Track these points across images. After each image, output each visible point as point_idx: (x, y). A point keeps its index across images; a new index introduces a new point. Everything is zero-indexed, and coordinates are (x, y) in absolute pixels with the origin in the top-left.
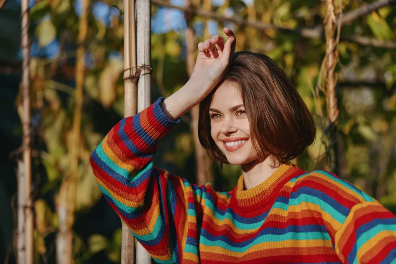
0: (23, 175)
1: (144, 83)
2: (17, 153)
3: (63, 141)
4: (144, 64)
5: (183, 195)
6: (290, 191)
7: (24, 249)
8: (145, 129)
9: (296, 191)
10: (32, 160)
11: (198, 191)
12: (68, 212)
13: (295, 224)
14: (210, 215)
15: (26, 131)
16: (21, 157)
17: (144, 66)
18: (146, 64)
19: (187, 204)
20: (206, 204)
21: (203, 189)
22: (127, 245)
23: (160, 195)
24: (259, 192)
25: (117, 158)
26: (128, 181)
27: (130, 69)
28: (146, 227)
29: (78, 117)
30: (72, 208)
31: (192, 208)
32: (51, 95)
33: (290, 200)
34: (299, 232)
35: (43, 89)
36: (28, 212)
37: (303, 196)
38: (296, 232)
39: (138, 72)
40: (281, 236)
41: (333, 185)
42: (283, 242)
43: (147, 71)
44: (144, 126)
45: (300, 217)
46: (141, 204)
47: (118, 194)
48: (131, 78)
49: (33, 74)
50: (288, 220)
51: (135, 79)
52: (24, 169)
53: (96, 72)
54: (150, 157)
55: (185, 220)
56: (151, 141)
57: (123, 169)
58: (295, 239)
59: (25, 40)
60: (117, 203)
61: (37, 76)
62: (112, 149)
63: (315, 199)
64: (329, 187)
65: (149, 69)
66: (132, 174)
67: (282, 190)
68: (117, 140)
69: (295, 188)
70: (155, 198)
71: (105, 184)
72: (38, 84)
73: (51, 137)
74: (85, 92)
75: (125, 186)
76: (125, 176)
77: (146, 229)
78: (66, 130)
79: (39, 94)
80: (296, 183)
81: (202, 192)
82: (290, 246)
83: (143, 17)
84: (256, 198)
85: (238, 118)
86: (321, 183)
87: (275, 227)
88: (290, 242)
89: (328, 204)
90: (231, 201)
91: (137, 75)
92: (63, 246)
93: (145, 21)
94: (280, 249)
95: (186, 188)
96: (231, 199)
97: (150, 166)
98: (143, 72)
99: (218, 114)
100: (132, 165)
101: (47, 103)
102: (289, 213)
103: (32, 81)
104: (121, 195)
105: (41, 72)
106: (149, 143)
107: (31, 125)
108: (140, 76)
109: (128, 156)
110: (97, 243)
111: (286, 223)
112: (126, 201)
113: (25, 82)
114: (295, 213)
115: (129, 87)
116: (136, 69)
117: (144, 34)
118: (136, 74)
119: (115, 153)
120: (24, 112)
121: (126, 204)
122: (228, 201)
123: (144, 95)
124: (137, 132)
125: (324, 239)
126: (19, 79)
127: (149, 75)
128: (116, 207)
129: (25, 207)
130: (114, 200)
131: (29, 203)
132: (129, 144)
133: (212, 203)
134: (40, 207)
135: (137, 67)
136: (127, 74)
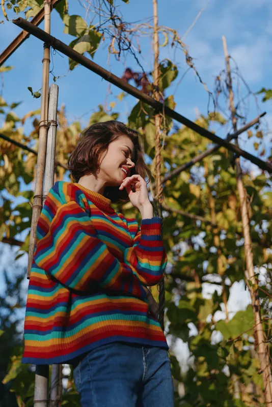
22: (35, 221)
27: (44, 121)
39: (49, 124)
43: (55, 124)
48: (44, 126)
51: (47, 127)
83: (53, 96)
93: (55, 98)
98: (52, 124)
108: (50, 126)
115: (42, 131)
118: (47, 124)
123: (52, 137)
127: (55, 127)
135: (48, 120)
136: (42, 124)
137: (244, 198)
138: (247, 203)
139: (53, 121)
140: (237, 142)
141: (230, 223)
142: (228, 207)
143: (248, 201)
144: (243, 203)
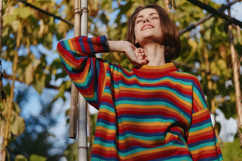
1: (84, 15)
5: (104, 66)
19: (106, 71)
27: (78, 9)
28: (81, 79)
31: (108, 73)
39: (82, 10)
48: (78, 13)
51: (80, 14)
55: (104, 78)
60: (67, 66)
65: (87, 10)
95: (106, 64)
98: (84, 11)
115: (77, 17)
118: (81, 11)
127: (87, 13)
135: (81, 8)
136: (76, 11)
137: (235, 59)
138: (238, 62)
139: (85, 8)
140: (229, 12)
141: (221, 71)
142: (220, 57)
143: (239, 60)
144: (235, 62)
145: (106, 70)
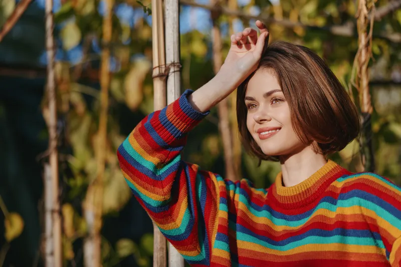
0: (50, 178)
1: (173, 80)
2: (43, 156)
3: (89, 144)
4: (173, 61)
5: (214, 189)
6: (339, 192)
7: (52, 254)
8: (171, 120)
9: (346, 192)
10: (59, 163)
11: (231, 187)
12: (96, 216)
13: (343, 227)
14: (244, 210)
15: (53, 133)
16: (47, 160)
17: (173, 64)
18: (176, 62)
19: (218, 198)
20: (240, 200)
21: (237, 184)
22: (159, 247)
23: (188, 189)
24: (303, 190)
25: (142, 150)
26: (154, 174)
27: (159, 67)
28: (174, 221)
29: (104, 120)
30: (100, 212)
31: (223, 203)
32: (76, 98)
33: (339, 202)
34: (347, 235)
35: (68, 92)
36: (56, 216)
37: (356, 199)
38: (344, 236)
39: (167, 69)
40: (327, 238)
41: (390, 191)
42: (330, 244)
43: (176, 69)
44: (170, 117)
45: (349, 220)
46: (168, 197)
47: (144, 188)
48: (160, 76)
49: (59, 76)
50: (335, 223)
51: (164, 77)
52: (51, 172)
53: (121, 75)
54: (177, 150)
55: (215, 215)
56: (177, 133)
57: (149, 161)
58: (343, 243)
59: (50, 42)
60: (143, 197)
61: (62, 80)
62: (138, 142)
63: (370, 203)
64: (386, 192)
65: (178, 66)
66: (158, 167)
67: (328, 189)
68: (143, 132)
69: (345, 189)
70: (183, 192)
71: (131, 176)
72: (63, 87)
73: (77, 140)
74: (110, 94)
75: (151, 180)
76: (151, 168)
77: (173, 223)
78: (92, 132)
79: (65, 98)
80: (345, 183)
81: (236, 188)
82: (337, 250)
83: (171, 13)
84: (299, 196)
85: (273, 107)
86: (377, 188)
87: (322, 228)
88: (337, 245)
89: (385, 211)
90: (268, 196)
91: (166, 73)
92: (91, 250)
93: (174, 18)
94: (326, 252)
95: (218, 182)
96: (268, 195)
97: (178, 159)
98: (172, 70)
99: (254, 105)
100: (159, 158)
101: (72, 106)
102: (337, 215)
103: (57, 83)
104: (146, 189)
105: (66, 76)
106: (176, 134)
107: (57, 128)
108: (170, 74)
109: (154, 148)
110: (125, 247)
111: (334, 225)
112: (152, 195)
113: (51, 84)
114: (343, 216)
115: (158, 85)
116: (165, 66)
117: (173, 31)
118: (165, 71)
119: (141, 145)
120: (50, 115)
121: (153, 198)
122: (265, 196)
123: (174, 93)
124: (162, 124)
125: (377, 245)
126: (44, 81)
127: (178, 73)
128: (142, 202)
129: (53, 211)
130: (140, 194)
131: (57, 207)
132: (155, 136)
133: (246, 198)
134: (68, 211)
135: (165, 64)
136: (156, 72)
145: (218, 196)
